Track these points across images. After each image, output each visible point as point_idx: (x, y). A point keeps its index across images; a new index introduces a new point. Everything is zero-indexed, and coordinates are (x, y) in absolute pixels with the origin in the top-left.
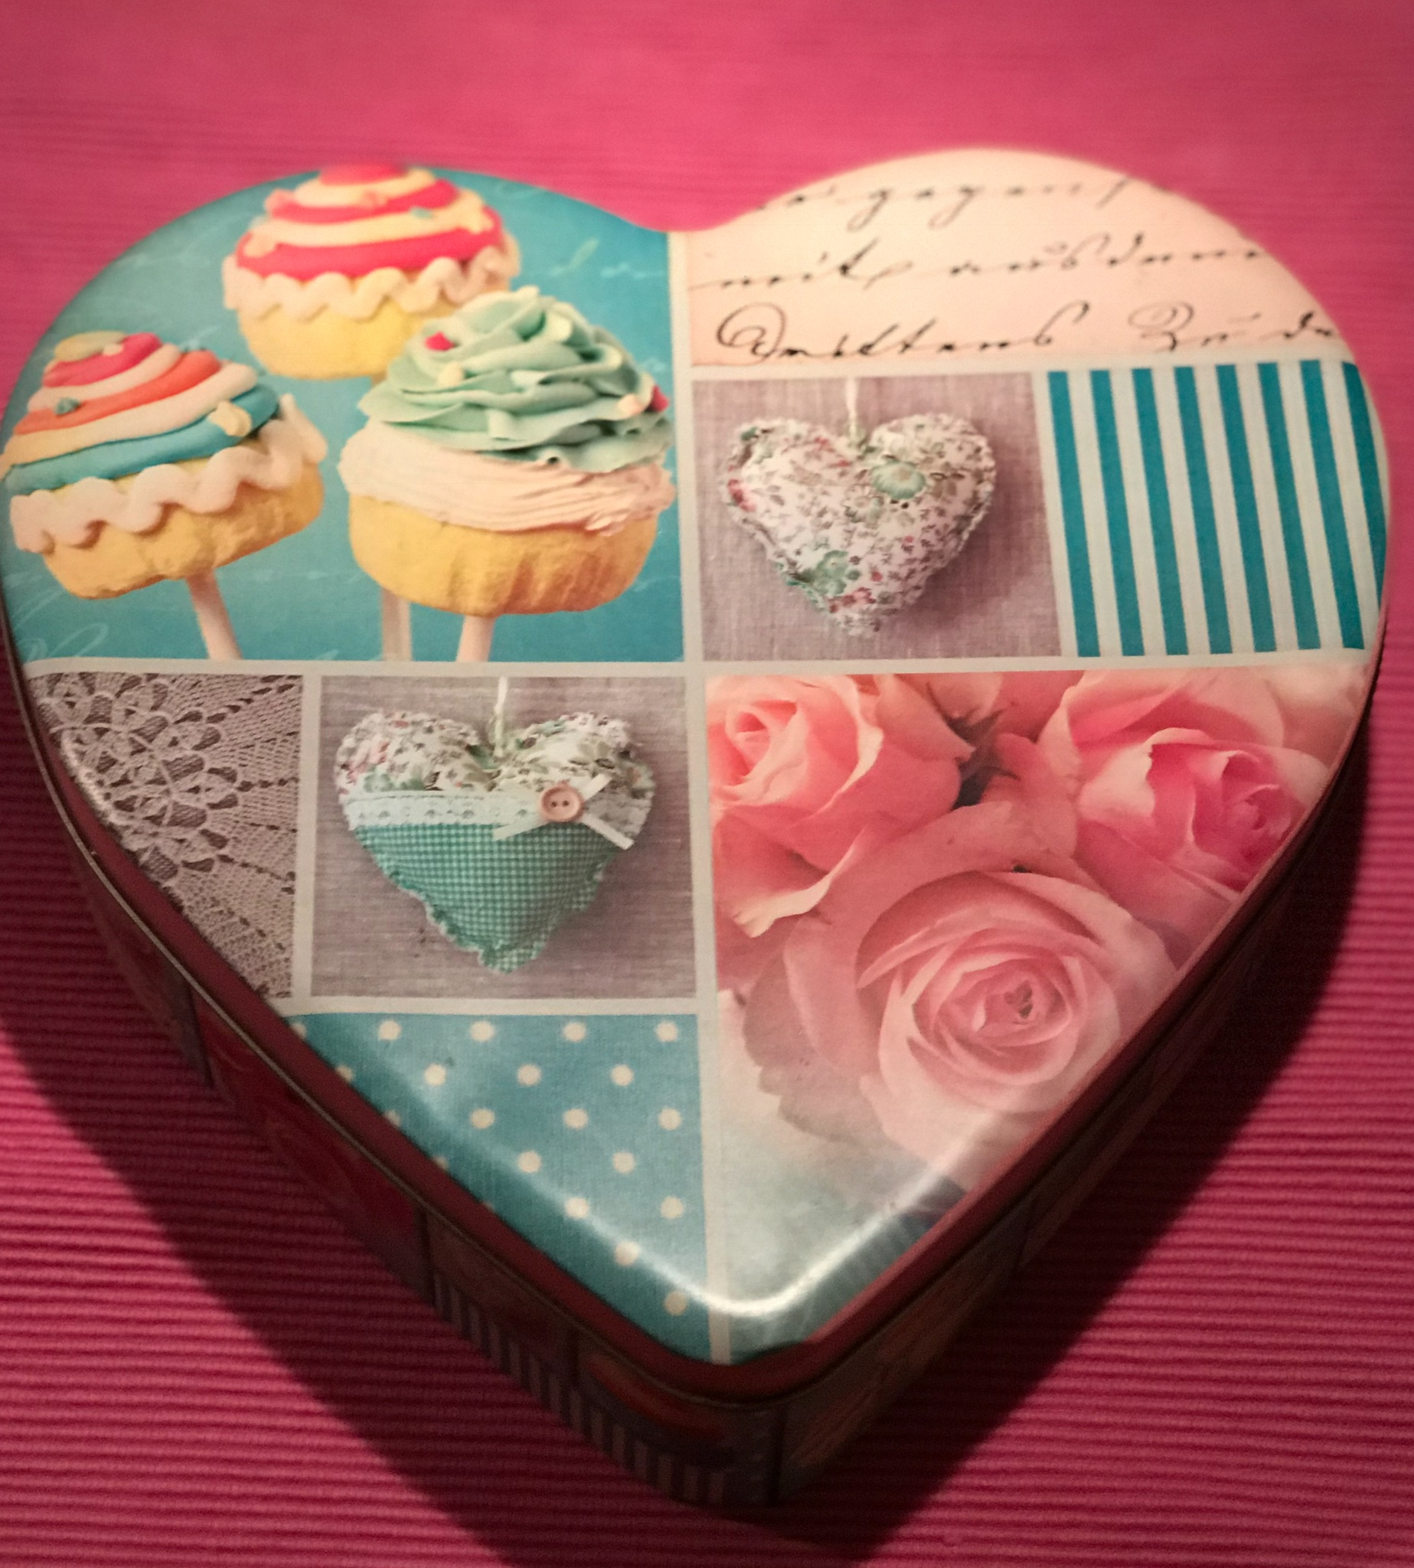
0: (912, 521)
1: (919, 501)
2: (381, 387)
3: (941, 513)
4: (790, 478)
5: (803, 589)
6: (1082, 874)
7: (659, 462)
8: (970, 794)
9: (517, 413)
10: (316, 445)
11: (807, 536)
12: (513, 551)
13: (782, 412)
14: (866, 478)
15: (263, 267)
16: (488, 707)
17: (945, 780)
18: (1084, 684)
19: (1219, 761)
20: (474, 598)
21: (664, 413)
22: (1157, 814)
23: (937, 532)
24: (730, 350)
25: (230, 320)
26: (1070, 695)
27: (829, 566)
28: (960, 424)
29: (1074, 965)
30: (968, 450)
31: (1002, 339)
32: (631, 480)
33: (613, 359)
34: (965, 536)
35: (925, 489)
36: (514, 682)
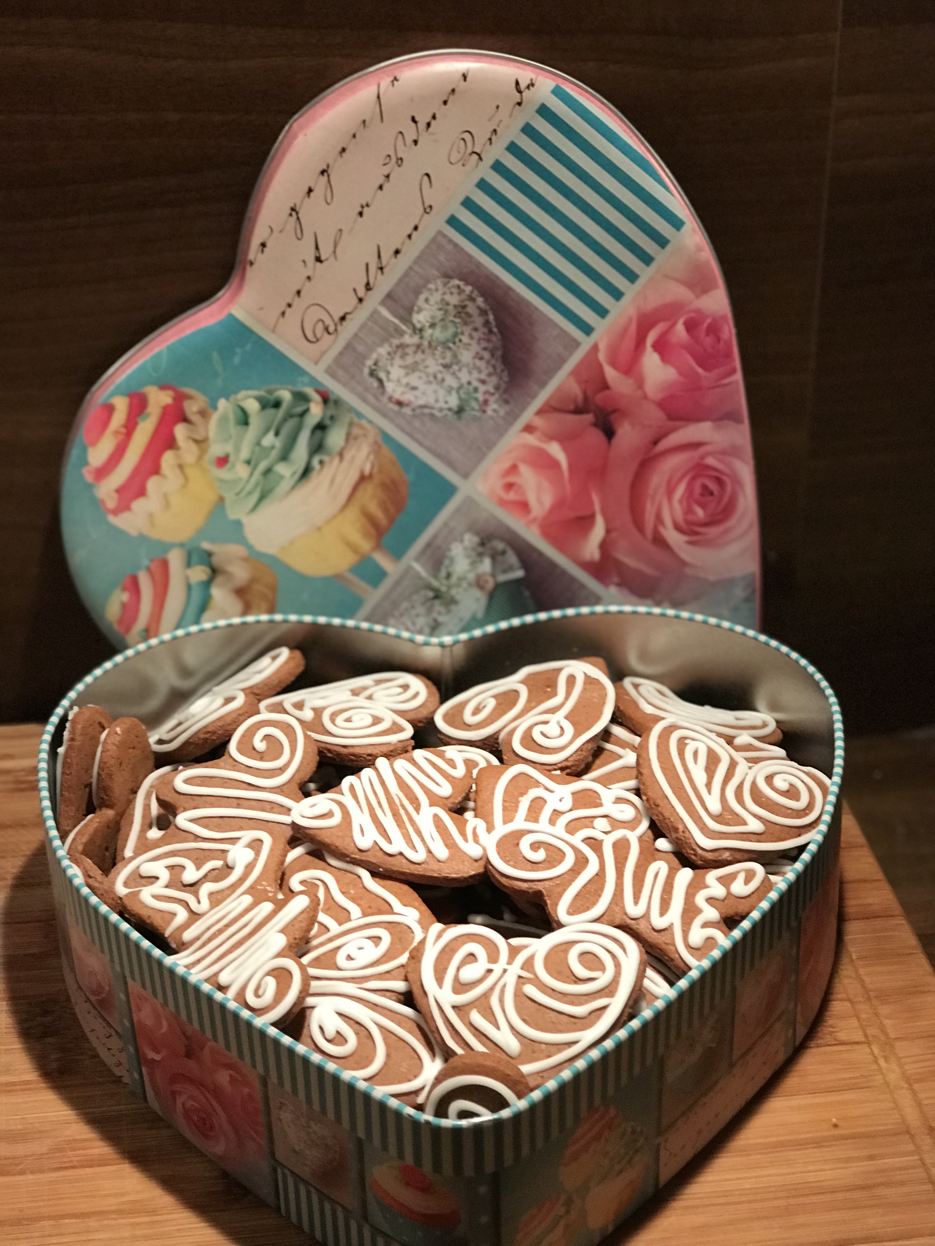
0: (470, 344)
1: (462, 333)
2: (228, 503)
3: (476, 329)
4: (407, 374)
5: (465, 415)
6: (678, 423)
7: (356, 420)
8: (609, 433)
9: (284, 457)
10: (236, 549)
11: (442, 393)
12: (353, 513)
13: (372, 350)
14: (434, 344)
15: (124, 506)
16: (420, 578)
17: (595, 437)
18: (602, 347)
19: (680, 328)
20: (365, 545)
21: (332, 397)
22: (680, 373)
23: (484, 339)
24: (320, 343)
25: (143, 538)
26: (602, 357)
27: (463, 396)
28: (439, 282)
29: (710, 461)
30: (455, 291)
31: (412, 226)
32: (356, 438)
33: (286, 395)
34: (495, 330)
35: (459, 325)
36: (417, 559)
